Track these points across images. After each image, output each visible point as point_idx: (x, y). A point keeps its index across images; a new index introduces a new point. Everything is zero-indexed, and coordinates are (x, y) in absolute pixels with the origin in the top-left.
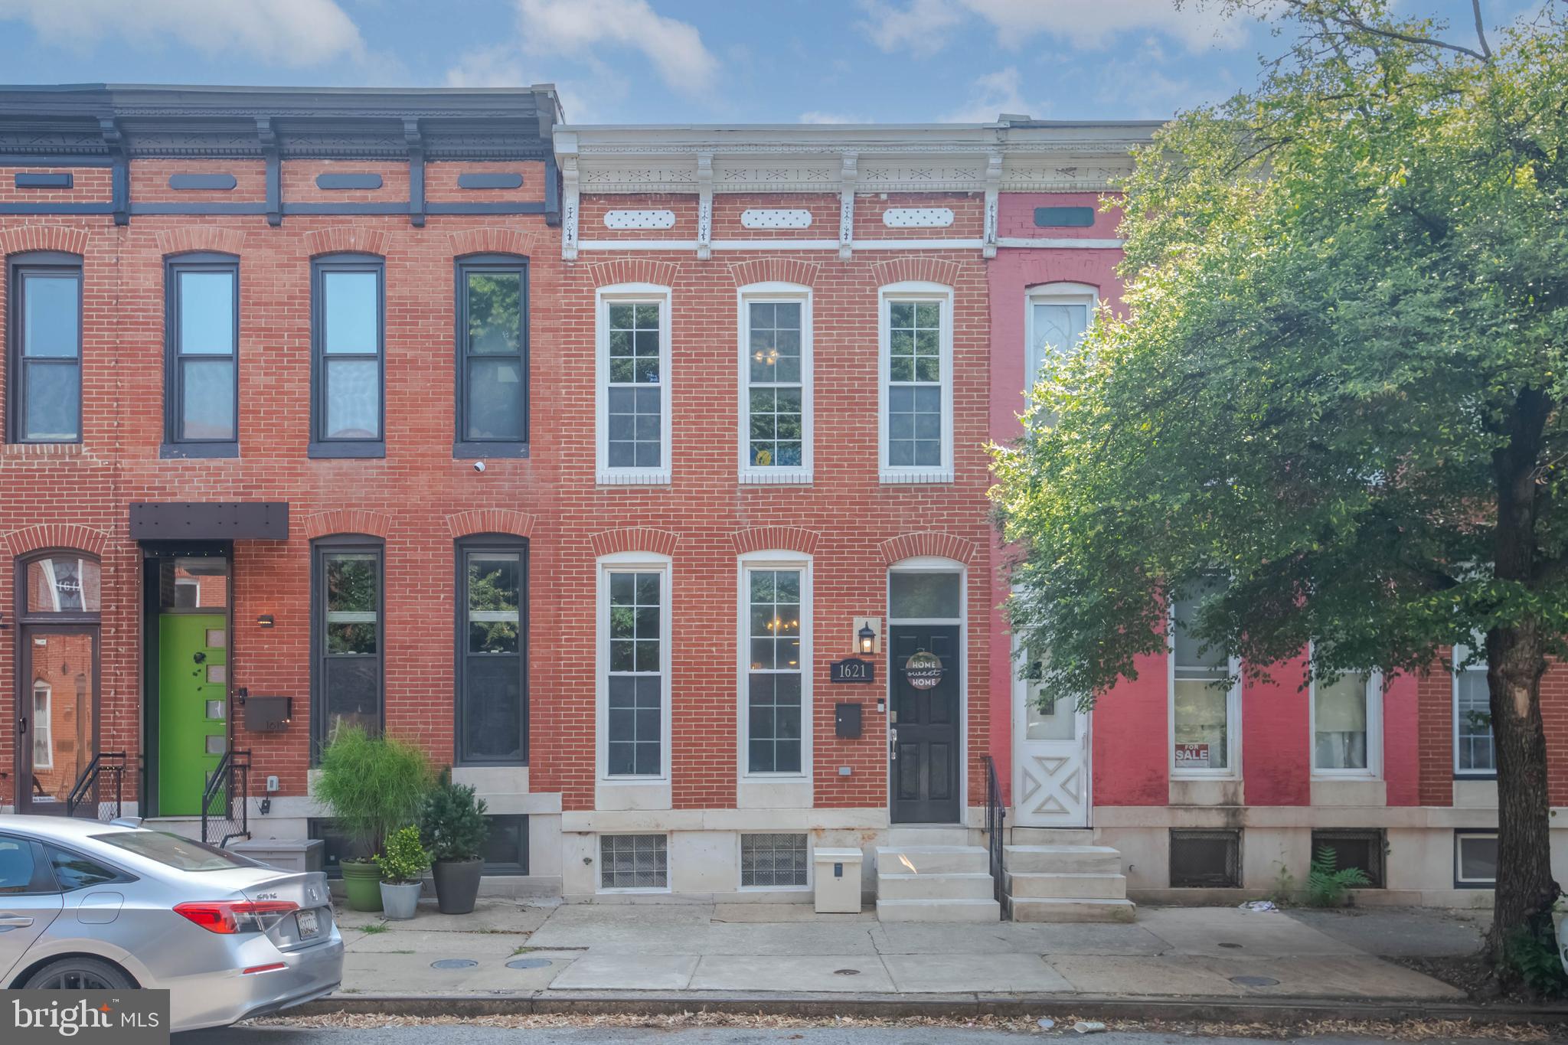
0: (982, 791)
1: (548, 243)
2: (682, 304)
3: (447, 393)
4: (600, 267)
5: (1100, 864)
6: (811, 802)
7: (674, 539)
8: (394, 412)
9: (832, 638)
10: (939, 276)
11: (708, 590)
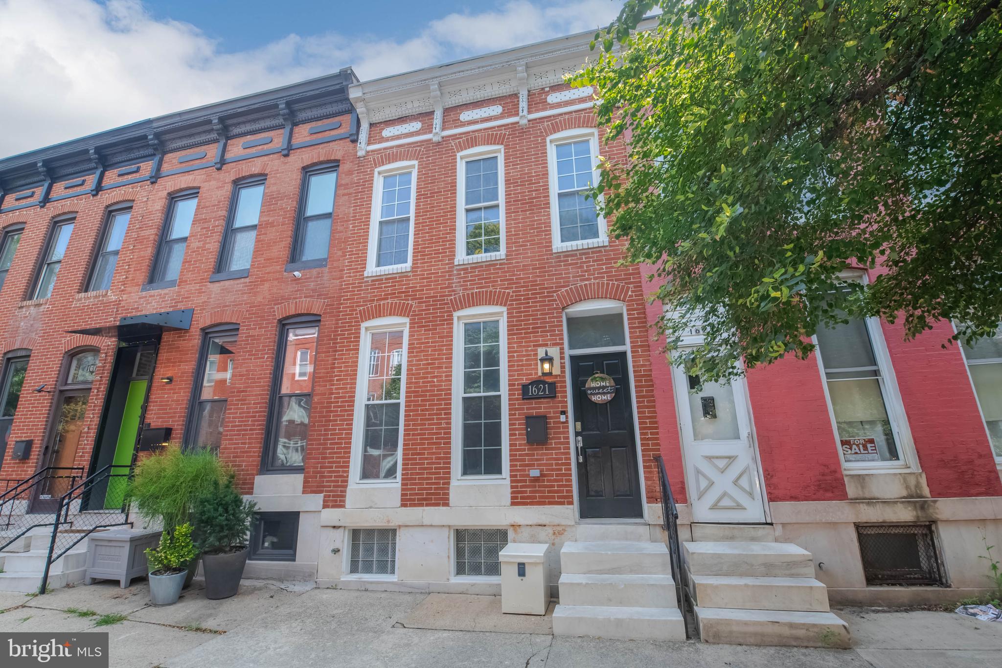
0: (658, 489)
1: (350, 151)
3: (286, 237)
4: (378, 157)
6: (509, 501)
7: (412, 306)
8: (258, 251)
9: (522, 365)
11: (432, 338)
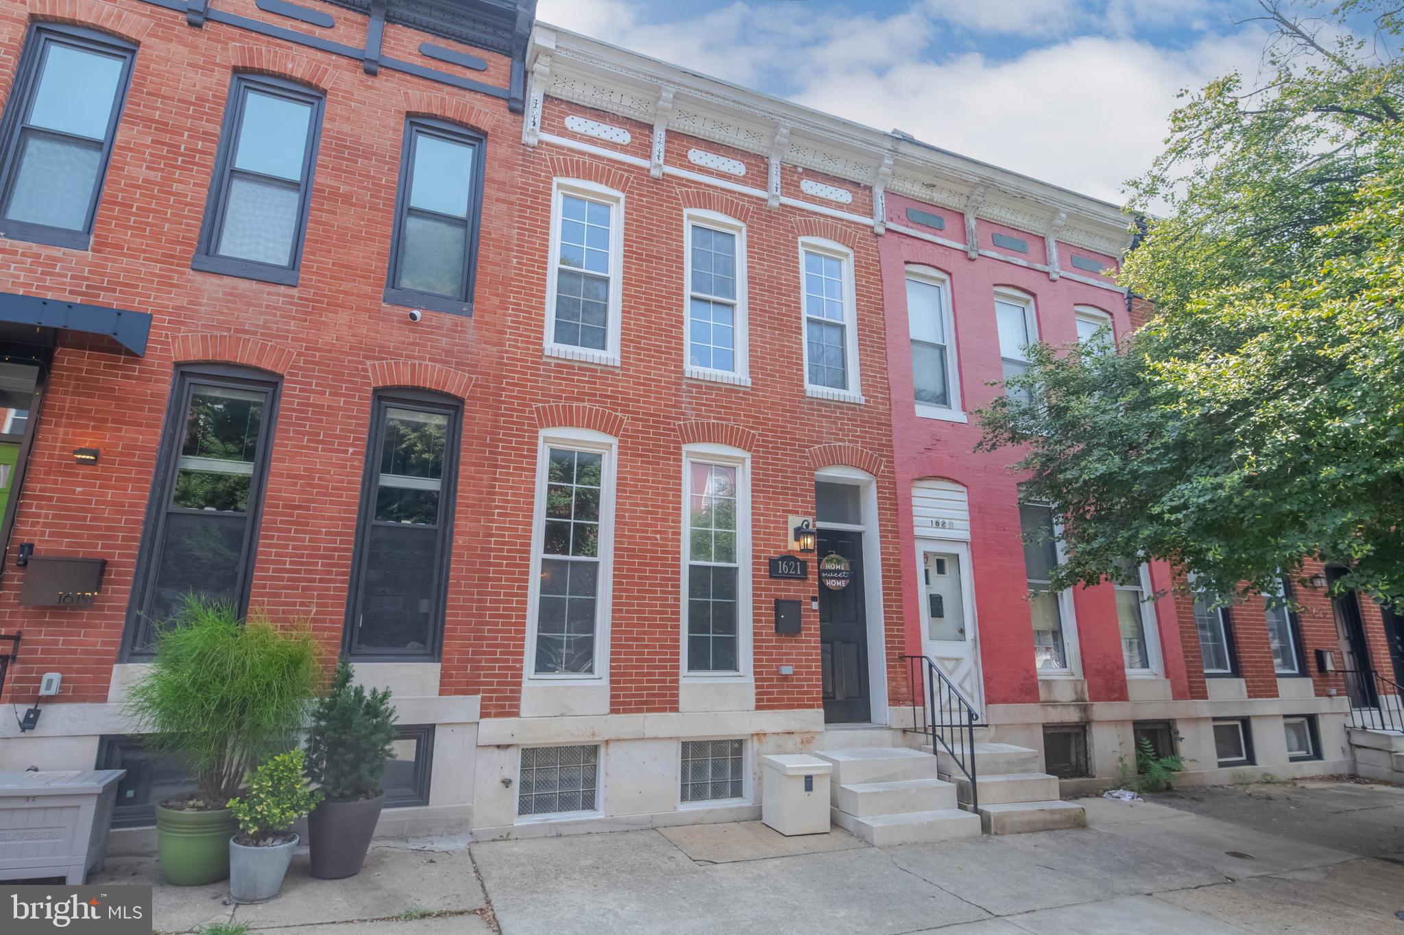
1: (508, 126)
2: (634, 210)
3: (385, 236)
4: (558, 160)
5: (1022, 764)
6: (753, 704)
7: (622, 421)
9: (769, 534)
10: (843, 239)
11: (654, 476)
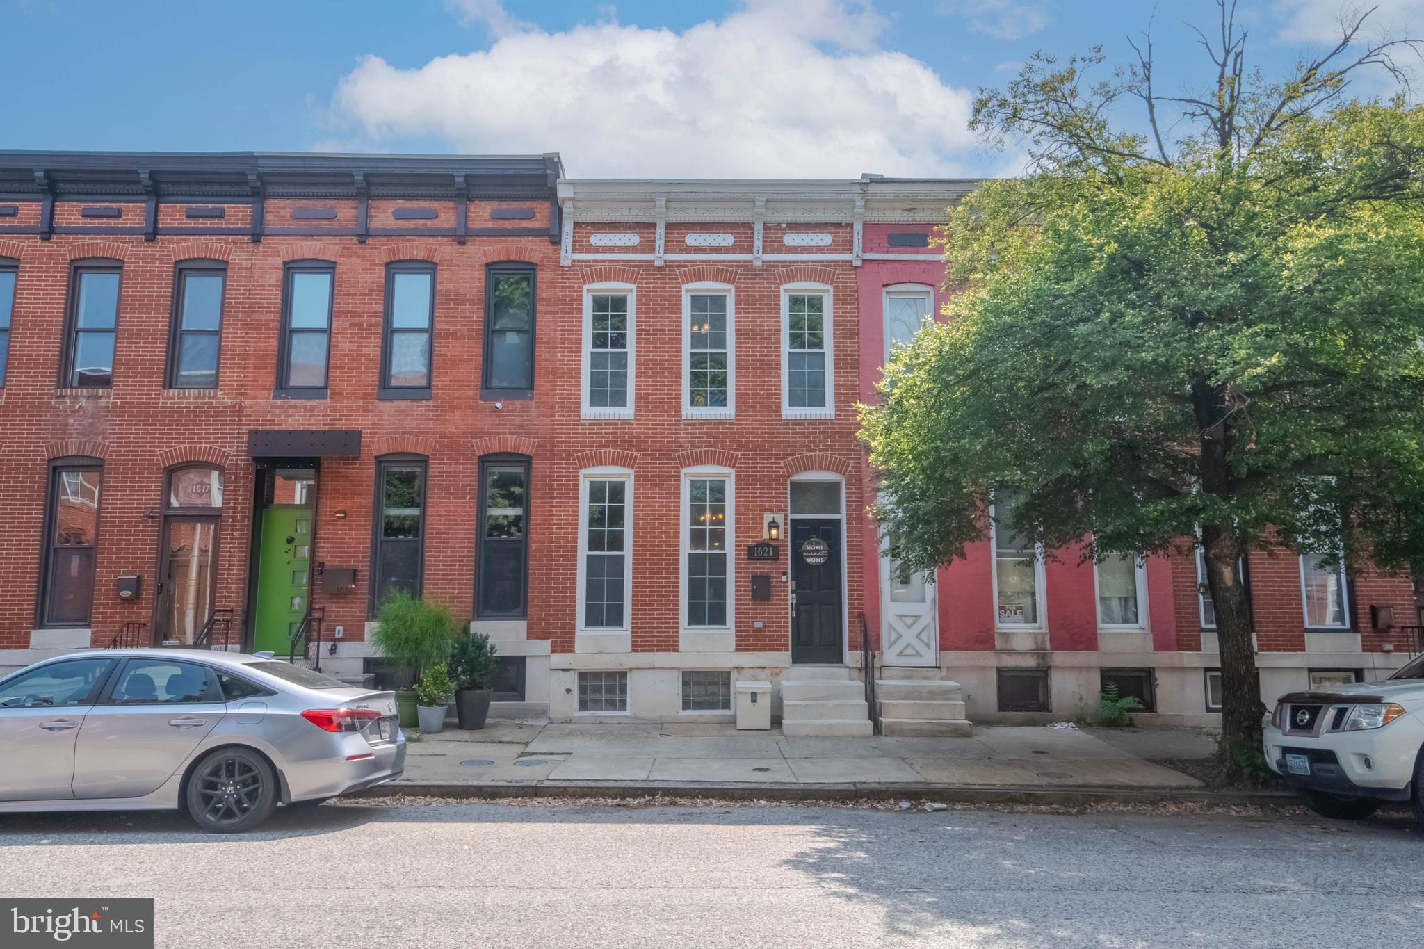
0: (859, 640)
1: (551, 255)
2: (644, 296)
3: (477, 356)
4: (586, 271)
5: (946, 693)
6: (734, 647)
7: (636, 457)
8: (439, 368)
9: (749, 528)
10: (822, 278)
11: (659, 493)
